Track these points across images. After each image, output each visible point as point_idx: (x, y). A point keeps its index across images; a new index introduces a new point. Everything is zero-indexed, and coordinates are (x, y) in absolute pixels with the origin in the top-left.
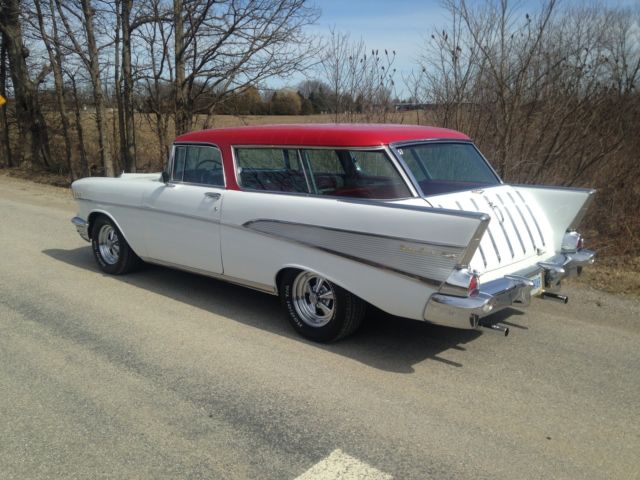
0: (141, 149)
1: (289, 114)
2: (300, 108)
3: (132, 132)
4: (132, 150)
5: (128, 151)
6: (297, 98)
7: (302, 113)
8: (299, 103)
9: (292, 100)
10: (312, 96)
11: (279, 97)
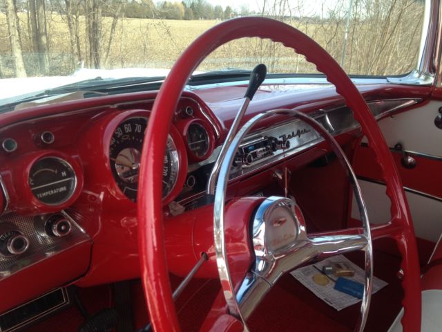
0: (54, 40)
1: (175, 19)
2: (184, 14)
3: (43, 21)
4: (44, 39)
5: (41, 41)
6: (182, 6)
7: (185, 19)
8: (183, 11)
9: (178, 8)
10: (192, 6)
11: (168, 5)
